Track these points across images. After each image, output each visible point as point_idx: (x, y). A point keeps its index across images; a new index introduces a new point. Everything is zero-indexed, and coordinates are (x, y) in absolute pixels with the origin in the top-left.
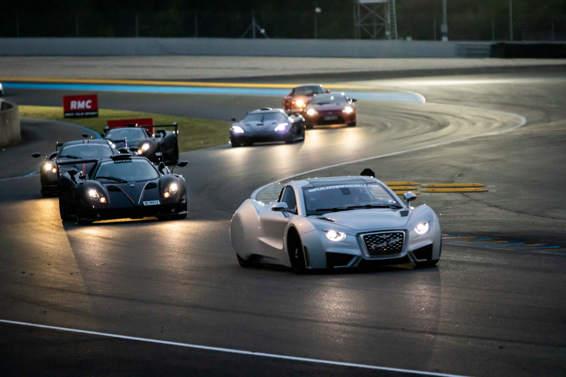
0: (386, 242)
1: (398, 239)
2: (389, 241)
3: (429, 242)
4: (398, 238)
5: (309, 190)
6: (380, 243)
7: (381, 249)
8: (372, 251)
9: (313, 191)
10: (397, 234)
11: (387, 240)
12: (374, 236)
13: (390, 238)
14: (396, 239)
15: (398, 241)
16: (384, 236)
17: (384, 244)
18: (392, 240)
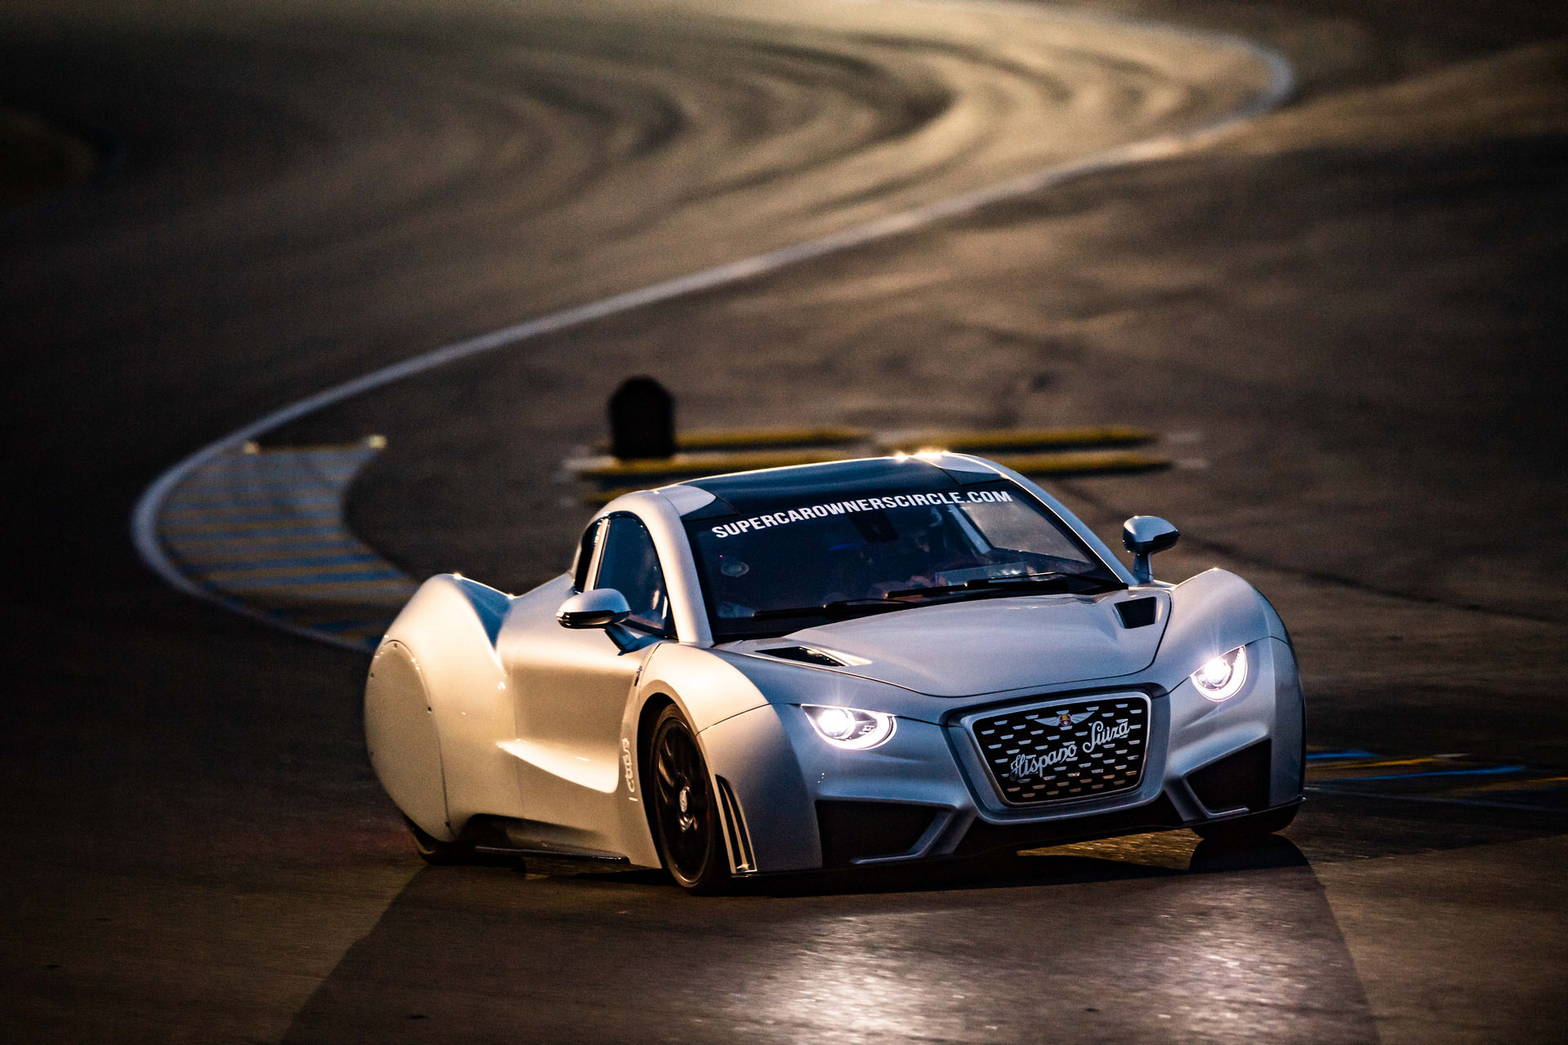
0: (1072, 745)
1: (1123, 729)
2: (1088, 738)
3: (1254, 733)
4: (1124, 722)
5: (714, 530)
6: (1045, 747)
7: (1054, 773)
8: (1015, 785)
9: (734, 531)
10: (1119, 706)
11: (1078, 734)
12: (1019, 718)
13: (1090, 724)
14: (1115, 729)
15: (1126, 736)
16: (1065, 718)
17: (1068, 752)
18: (1099, 735)
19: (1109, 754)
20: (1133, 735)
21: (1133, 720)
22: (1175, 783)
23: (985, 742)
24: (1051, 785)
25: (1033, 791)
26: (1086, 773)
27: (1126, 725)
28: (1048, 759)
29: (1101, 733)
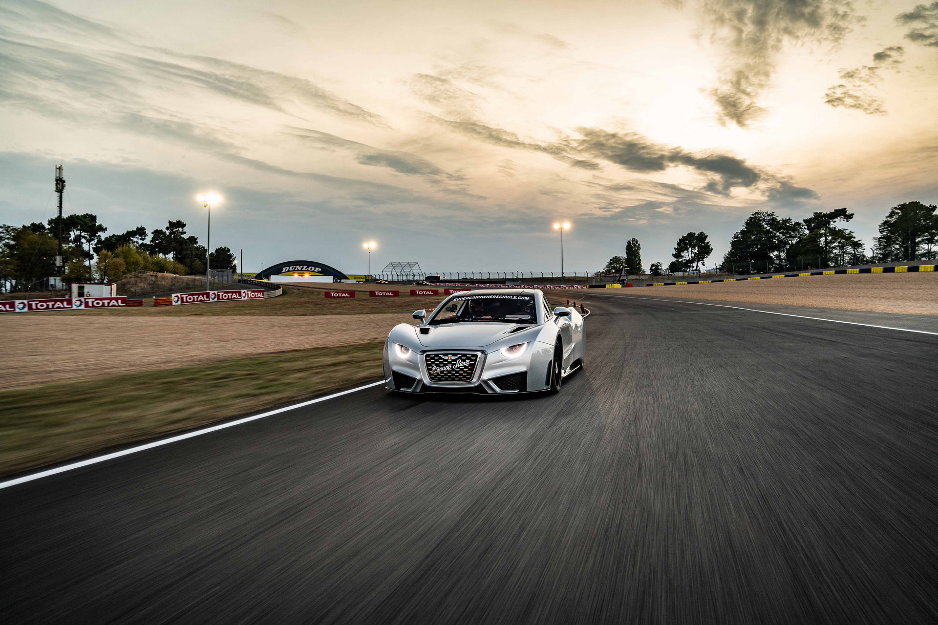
0: (450, 365)
1: (468, 363)
3: (523, 369)
4: (468, 361)
6: (443, 365)
7: (444, 373)
8: (433, 375)
10: (469, 356)
11: (453, 363)
12: (438, 355)
13: (457, 360)
14: (464, 363)
15: (468, 365)
16: (450, 357)
17: (448, 368)
18: (459, 364)
22: (486, 381)
23: (427, 361)
24: (442, 377)
25: (437, 377)
26: (453, 374)
28: (442, 369)
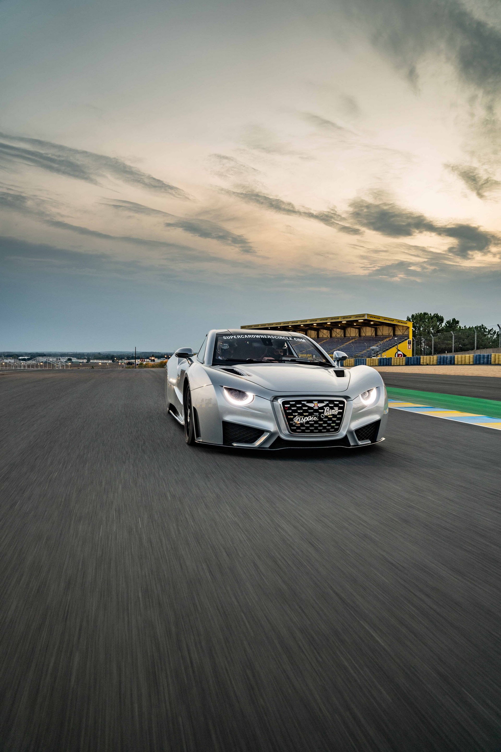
0: (317, 414)
1: (336, 411)
2: (323, 413)
3: (376, 417)
4: (336, 408)
5: (224, 337)
6: (307, 414)
7: (309, 424)
8: (294, 426)
9: (229, 338)
10: (335, 403)
11: (320, 411)
12: (299, 402)
13: (324, 408)
14: (333, 411)
15: (337, 414)
16: (316, 404)
17: (315, 417)
18: (327, 412)
19: (330, 419)
20: (339, 413)
21: (340, 408)
22: (350, 432)
23: (286, 409)
24: (307, 428)
25: (300, 429)
26: (321, 425)
27: (337, 409)
28: (307, 418)
29: (328, 411)
